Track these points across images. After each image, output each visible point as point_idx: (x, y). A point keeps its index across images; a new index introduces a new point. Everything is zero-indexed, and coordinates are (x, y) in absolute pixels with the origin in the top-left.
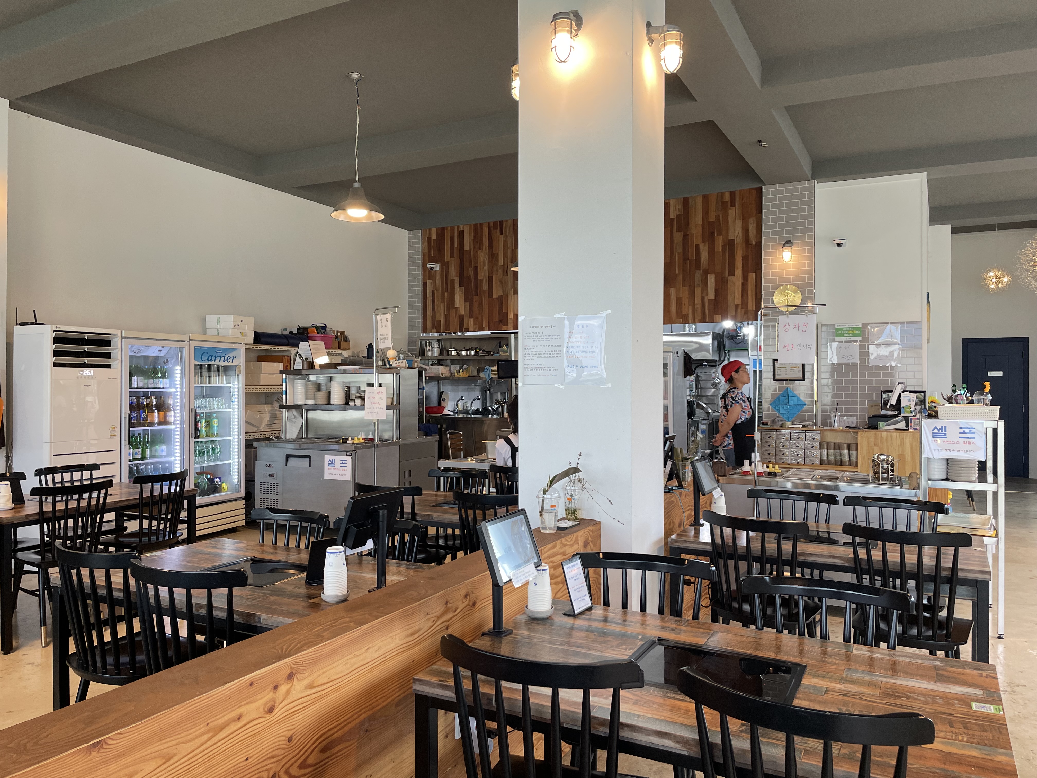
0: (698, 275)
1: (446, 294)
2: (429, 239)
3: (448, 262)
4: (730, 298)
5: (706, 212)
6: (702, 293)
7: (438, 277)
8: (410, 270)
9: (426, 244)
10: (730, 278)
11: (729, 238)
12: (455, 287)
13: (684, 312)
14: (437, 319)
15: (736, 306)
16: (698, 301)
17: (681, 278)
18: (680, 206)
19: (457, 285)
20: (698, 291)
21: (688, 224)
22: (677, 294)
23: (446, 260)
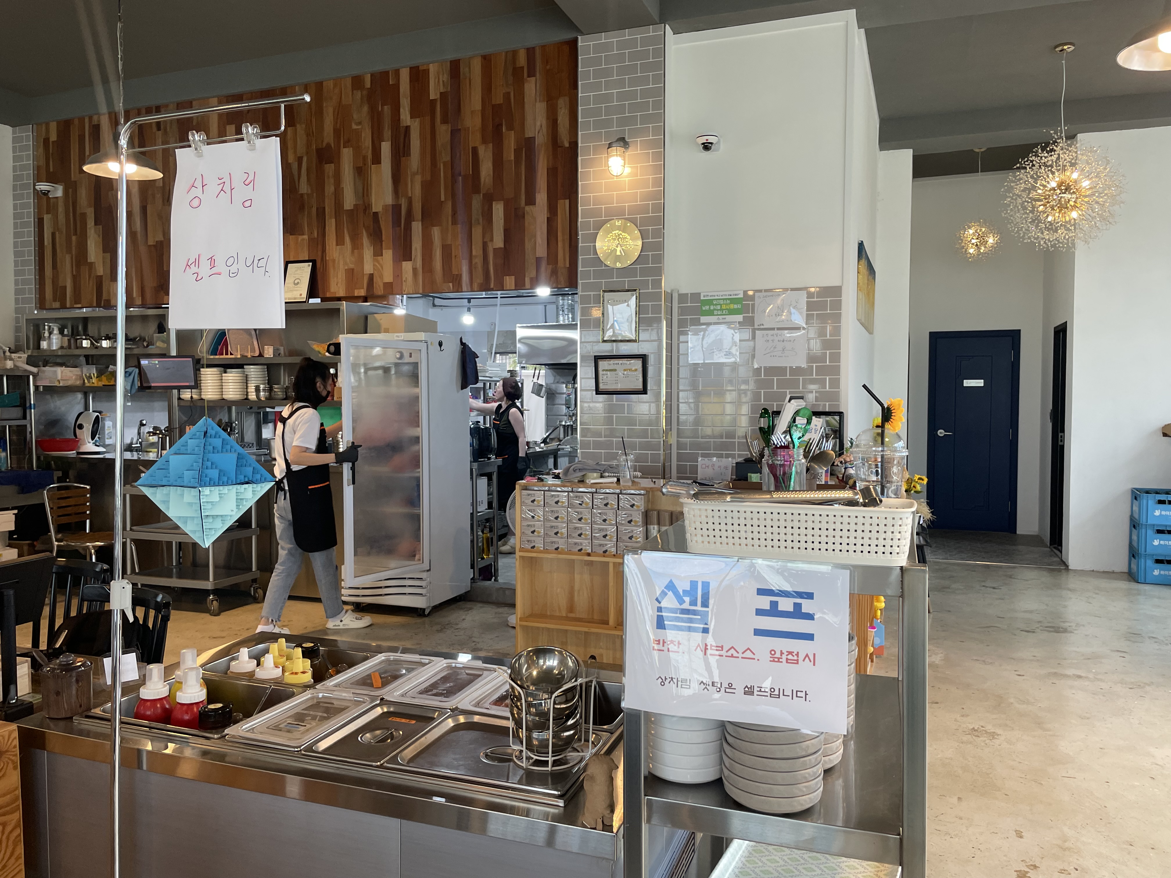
0: (477, 202)
1: (74, 238)
2: (46, 141)
3: (75, 182)
4: (528, 245)
5: (487, 88)
6: (483, 237)
7: (61, 209)
8: (15, 197)
9: (41, 150)
10: (527, 208)
11: (527, 136)
12: (88, 226)
13: (455, 272)
14: (61, 284)
15: (538, 260)
16: (477, 251)
17: (448, 208)
18: (445, 77)
19: (91, 223)
20: (477, 232)
21: (458, 110)
22: (443, 239)
23: (73, 179)
